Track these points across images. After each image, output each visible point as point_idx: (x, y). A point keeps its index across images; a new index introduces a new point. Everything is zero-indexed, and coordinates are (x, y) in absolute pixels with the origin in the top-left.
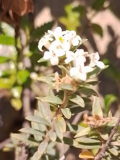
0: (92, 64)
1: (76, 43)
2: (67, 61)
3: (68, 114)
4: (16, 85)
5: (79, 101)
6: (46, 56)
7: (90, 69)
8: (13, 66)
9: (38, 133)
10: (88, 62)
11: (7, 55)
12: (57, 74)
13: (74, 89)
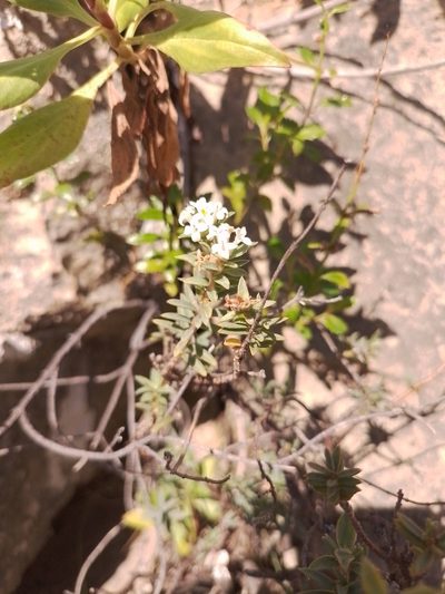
0: (237, 240)
1: (221, 217)
2: (208, 237)
3: (213, 295)
4: (169, 267)
5: (225, 283)
6: (187, 232)
7: (234, 246)
8: (166, 245)
9: (184, 319)
10: (232, 238)
11: (158, 232)
12: (199, 251)
13: (220, 269)
